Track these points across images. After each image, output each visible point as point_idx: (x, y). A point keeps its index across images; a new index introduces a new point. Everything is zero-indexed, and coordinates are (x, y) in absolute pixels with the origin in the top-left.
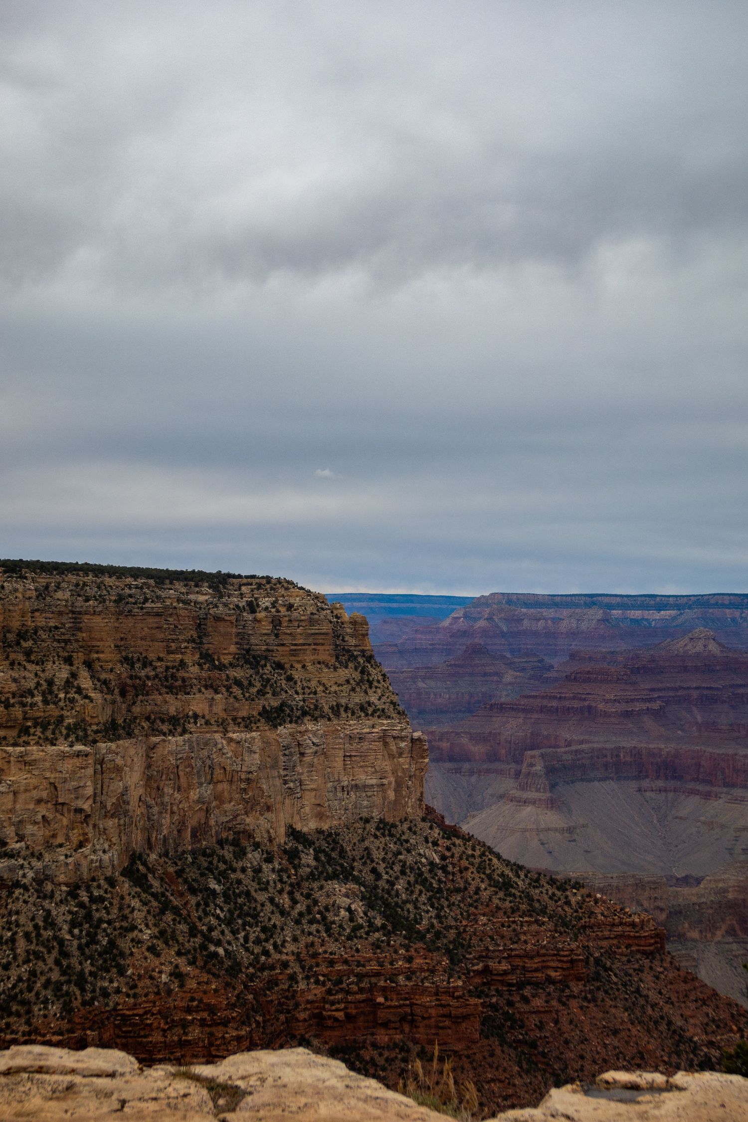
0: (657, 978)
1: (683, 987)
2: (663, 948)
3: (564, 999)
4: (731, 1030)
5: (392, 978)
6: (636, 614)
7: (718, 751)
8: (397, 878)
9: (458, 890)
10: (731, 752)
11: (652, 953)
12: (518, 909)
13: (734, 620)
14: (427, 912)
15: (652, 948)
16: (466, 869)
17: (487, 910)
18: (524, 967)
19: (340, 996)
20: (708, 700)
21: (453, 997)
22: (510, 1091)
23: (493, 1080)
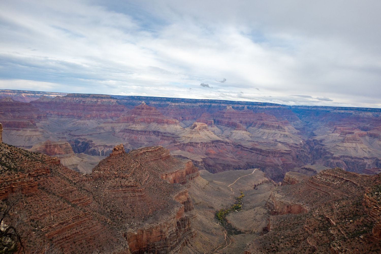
0: (61, 169)
1: (66, 170)
2: (60, 163)
3: (47, 177)
4: (77, 177)
5: (15, 181)
7: (19, 121)
8: (2, 157)
9: (17, 158)
10: (22, 121)
12: (33, 160)
14: (12, 164)
15: (58, 164)
16: (17, 153)
17: (25, 161)
18: (37, 173)
19: (3, 188)
20: (13, 111)
21: (31, 182)
22: (48, 199)
23: (43, 198)
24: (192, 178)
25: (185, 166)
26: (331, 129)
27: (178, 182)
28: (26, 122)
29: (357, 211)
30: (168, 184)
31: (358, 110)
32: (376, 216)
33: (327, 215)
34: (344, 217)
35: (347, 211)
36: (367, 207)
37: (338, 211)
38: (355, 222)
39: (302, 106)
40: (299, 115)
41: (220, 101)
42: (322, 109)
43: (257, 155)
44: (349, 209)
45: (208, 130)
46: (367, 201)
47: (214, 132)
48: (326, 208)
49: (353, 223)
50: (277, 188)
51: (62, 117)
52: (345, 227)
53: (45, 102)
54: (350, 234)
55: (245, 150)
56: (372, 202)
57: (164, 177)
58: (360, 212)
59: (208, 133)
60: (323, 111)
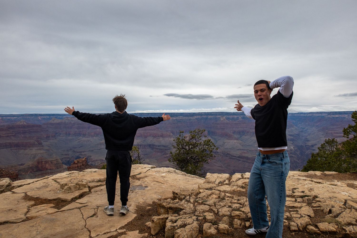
6: (9, 118)
7: (27, 141)
10: (29, 141)
11: (16, 178)
13: (29, 118)
15: (15, 177)
20: (24, 133)
26: (324, 133)
28: (32, 142)
39: (299, 113)
40: (295, 121)
41: (216, 113)
42: (318, 115)
43: (244, 163)
51: (69, 136)
53: (55, 123)
55: (232, 159)
60: (318, 117)
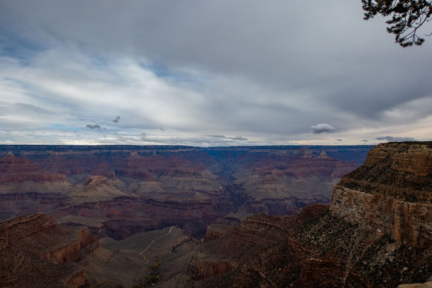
24: (90, 251)
25: (78, 236)
27: (70, 260)
29: (284, 257)
30: (55, 265)
31: (274, 148)
32: (302, 259)
33: (255, 268)
34: (272, 266)
35: (274, 259)
36: (293, 251)
37: (266, 261)
38: (284, 269)
42: (239, 150)
43: (173, 210)
44: (277, 257)
45: (108, 185)
46: (292, 244)
47: (116, 186)
48: (254, 261)
49: (282, 271)
50: (199, 246)
52: (274, 278)
54: (281, 284)
55: (157, 205)
56: (296, 245)
57: (48, 256)
58: (287, 258)
59: (108, 188)
60: (240, 152)
